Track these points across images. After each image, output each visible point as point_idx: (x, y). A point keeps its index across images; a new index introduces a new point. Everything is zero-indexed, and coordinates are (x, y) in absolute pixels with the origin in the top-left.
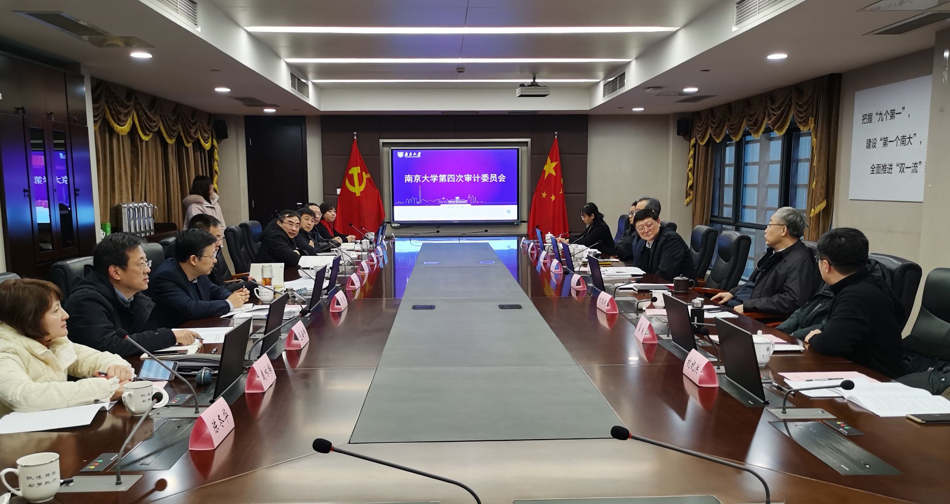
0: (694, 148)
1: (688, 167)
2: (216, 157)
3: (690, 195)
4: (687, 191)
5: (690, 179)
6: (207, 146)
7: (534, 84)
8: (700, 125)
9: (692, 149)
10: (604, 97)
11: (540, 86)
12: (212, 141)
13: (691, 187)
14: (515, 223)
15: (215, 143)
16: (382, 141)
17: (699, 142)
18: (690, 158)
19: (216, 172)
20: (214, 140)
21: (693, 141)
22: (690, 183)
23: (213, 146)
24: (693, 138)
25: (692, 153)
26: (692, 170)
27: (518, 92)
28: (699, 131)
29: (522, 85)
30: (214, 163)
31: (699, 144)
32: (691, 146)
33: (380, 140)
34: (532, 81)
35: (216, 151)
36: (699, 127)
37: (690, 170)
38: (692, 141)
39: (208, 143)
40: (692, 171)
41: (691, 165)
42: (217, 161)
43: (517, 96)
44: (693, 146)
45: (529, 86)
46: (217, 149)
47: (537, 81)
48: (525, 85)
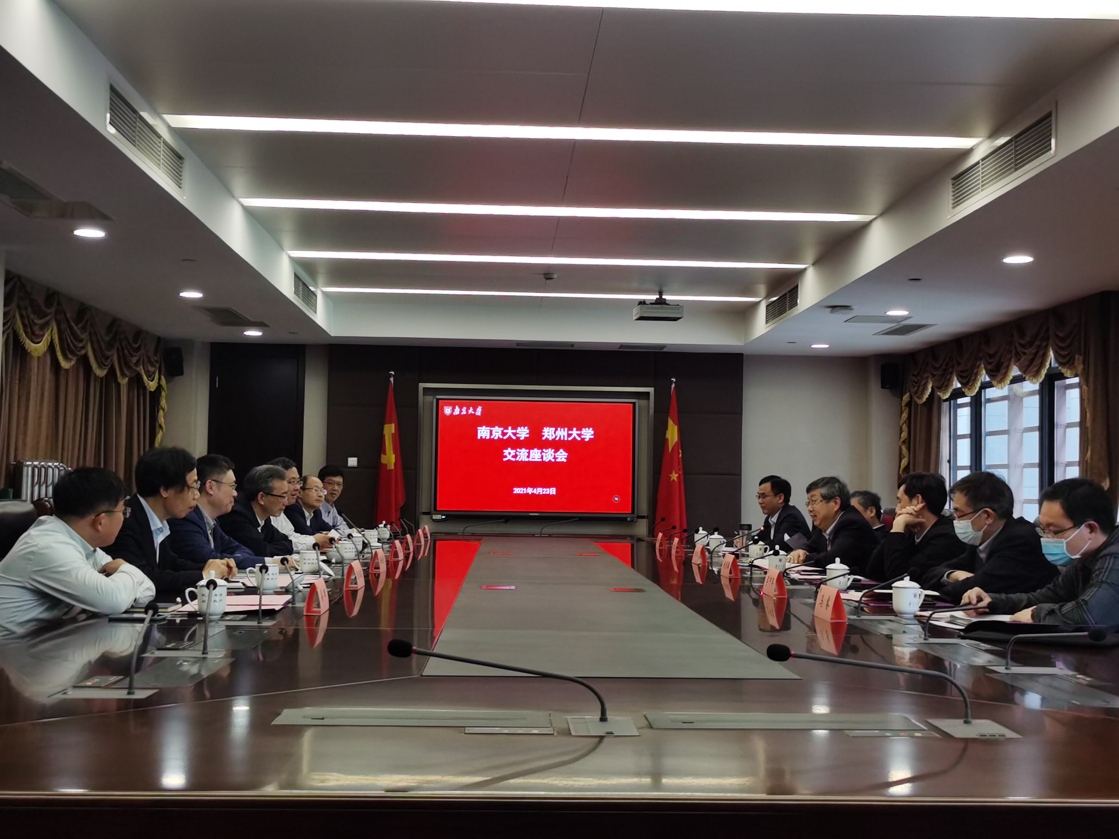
0: (907, 408)
1: (900, 437)
2: (163, 403)
5: (904, 457)
6: (152, 386)
7: (660, 302)
8: (915, 373)
9: (905, 409)
10: (766, 323)
11: (669, 305)
12: (160, 379)
14: (629, 519)
15: (163, 382)
16: (422, 385)
17: (917, 399)
18: (903, 424)
19: (161, 427)
20: (163, 378)
21: (906, 398)
22: (904, 462)
23: (159, 387)
24: (905, 393)
25: (905, 415)
26: (907, 442)
27: (636, 313)
28: (914, 382)
29: (642, 303)
30: (158, 412)
31: (916, 404)
32: (903, 404)
33: (420, 384)
34: (658, 297)
35: (163, 394)
36: (914, 375)
37: (904, 442)
38: (904, 398)
39: (154, 382)
40: (907, 444)
41: (904, 435)
42: (163, 410)
43: (635, 318)
44: (906, 405)
45: (651, 304)
46: (165, 392)
47: (664, 297)
48: (647, 303)
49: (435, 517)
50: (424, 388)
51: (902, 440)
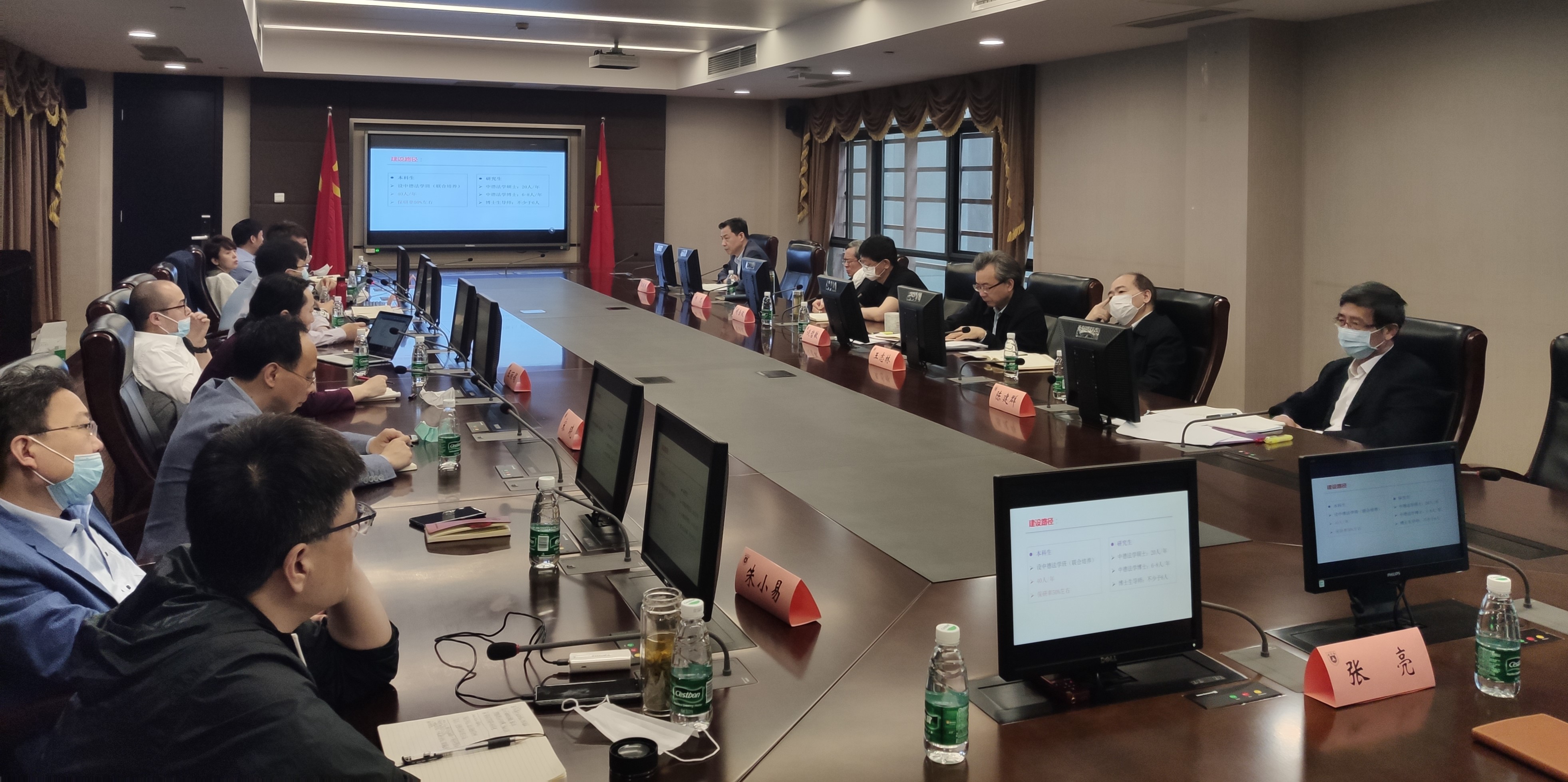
0: (808, 147)
1: (800, 171)
2: (64, 137)
3: (803, 208)
4: (799, 203)
5: (804, 188)
6: (54, 120)
7: (616, 52)
8: (818, 117)
9: (806, 147)
10: (709, 74)
11: (624, 55)
12: (60, 112)
13: (806, 198)
14: (562, 248)
15: (64, 115)
16: (353, 120)
17: (816, 139)
18: (803, 160)
19: (61, 163)
20: (63, 111)
21: (807, 137)
22: (804, 192)
23: (61, 121)
24: (806, 133)
25: (805, 152)
26: (808, 175)
27: (593, 61)
28: (816, 124)
29: (598, 52)
30: (59, 148)
31: (816, 142)
32: (804, 143)
33: (351, 119)
34: (613, 46)
35: (64, 128)
36: (815, 118)
37: (803, 175)
38: (805, 138)
39: (55, 116)
40: (806, 177)
41: (804, 169)
42: (64, 145)
43: (590, 66)
44: (807, 144)
45: (608, 53)
46: (66, 125)
47: (620, 47)
48: (603, 52)
49: (368, 251)
50: (355, 124)
51: (802, 173)
